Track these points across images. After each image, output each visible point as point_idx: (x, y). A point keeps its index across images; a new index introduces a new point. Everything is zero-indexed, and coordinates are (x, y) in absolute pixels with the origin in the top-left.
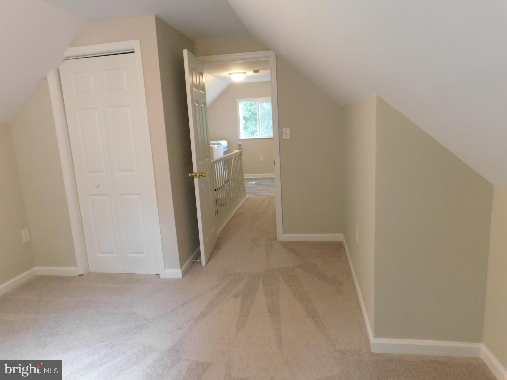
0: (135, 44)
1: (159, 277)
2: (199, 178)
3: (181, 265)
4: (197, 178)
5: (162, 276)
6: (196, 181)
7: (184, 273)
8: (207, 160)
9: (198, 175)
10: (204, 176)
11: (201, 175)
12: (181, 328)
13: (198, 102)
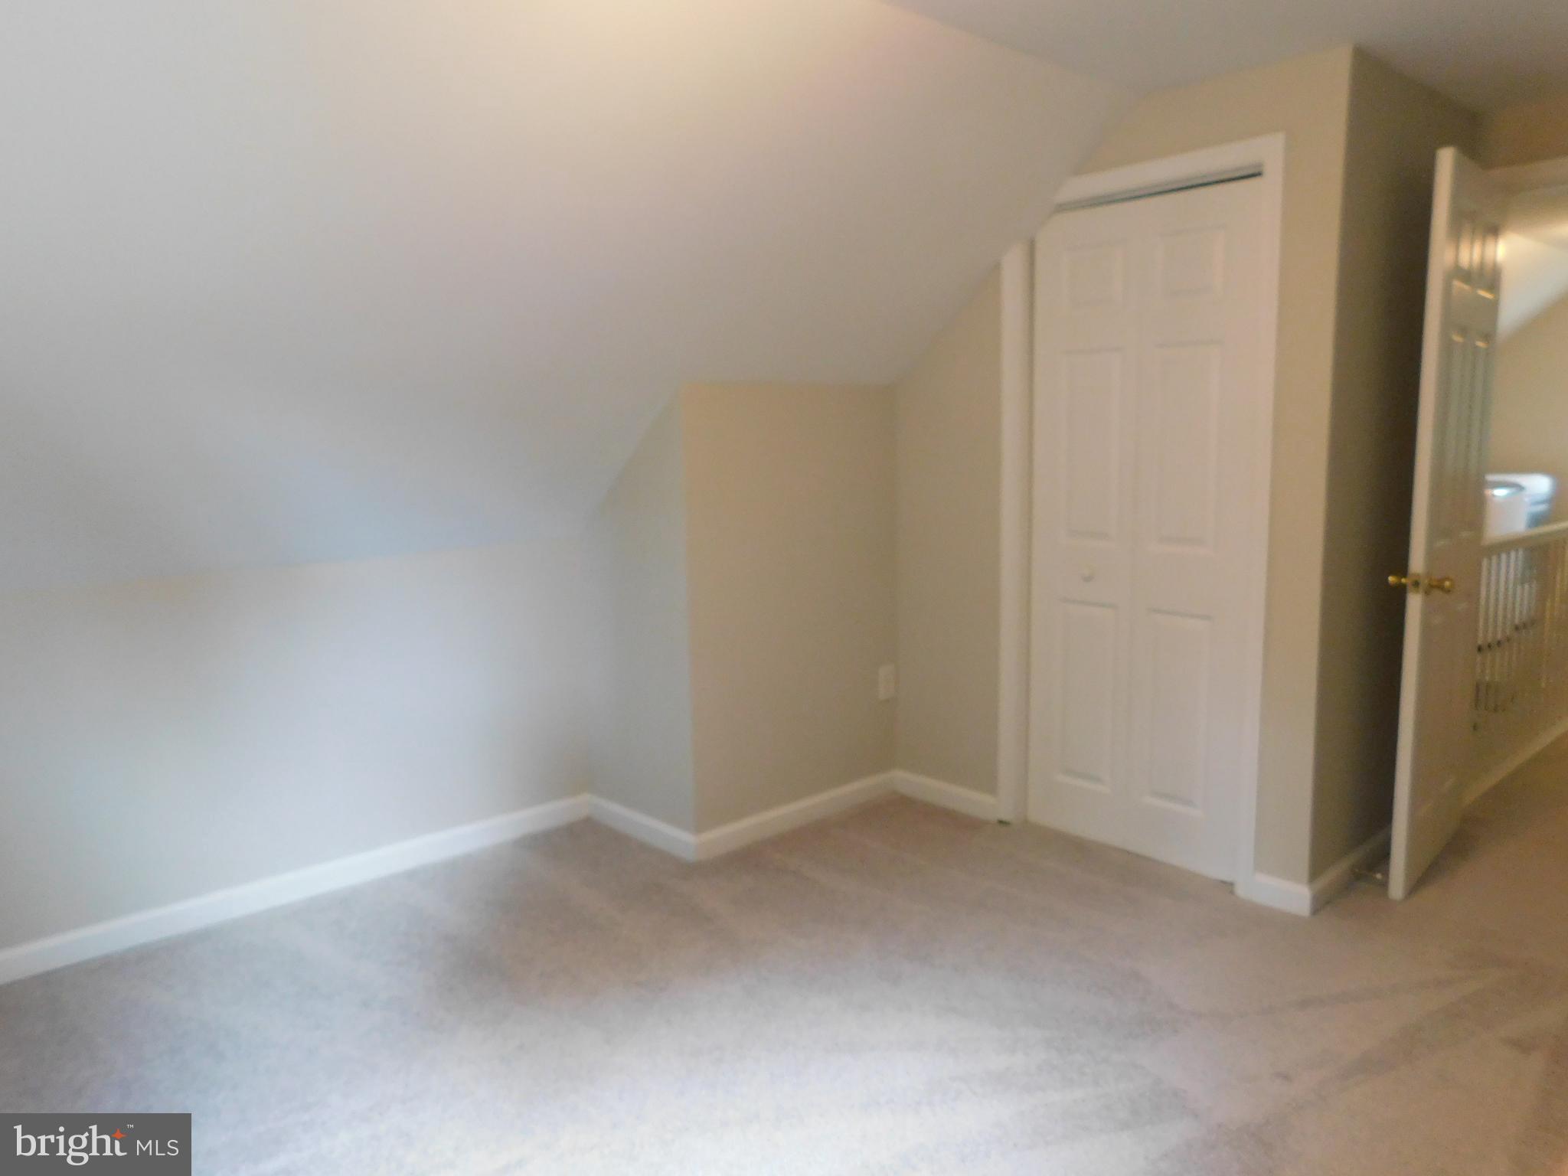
0: (1269, 150)
1: (1232, 892)
2: (1427, 593)
3: (1315, 873)
4: (1417, 592)
5: (1241, 891)
6: (1415, 604)
7: (1322, 903)
8: (1465, 534)
9: (1425, 582)
10: (1448, 591)
11: (1435, 587)
12: (1286, 1077)
13: (1464, 331)
